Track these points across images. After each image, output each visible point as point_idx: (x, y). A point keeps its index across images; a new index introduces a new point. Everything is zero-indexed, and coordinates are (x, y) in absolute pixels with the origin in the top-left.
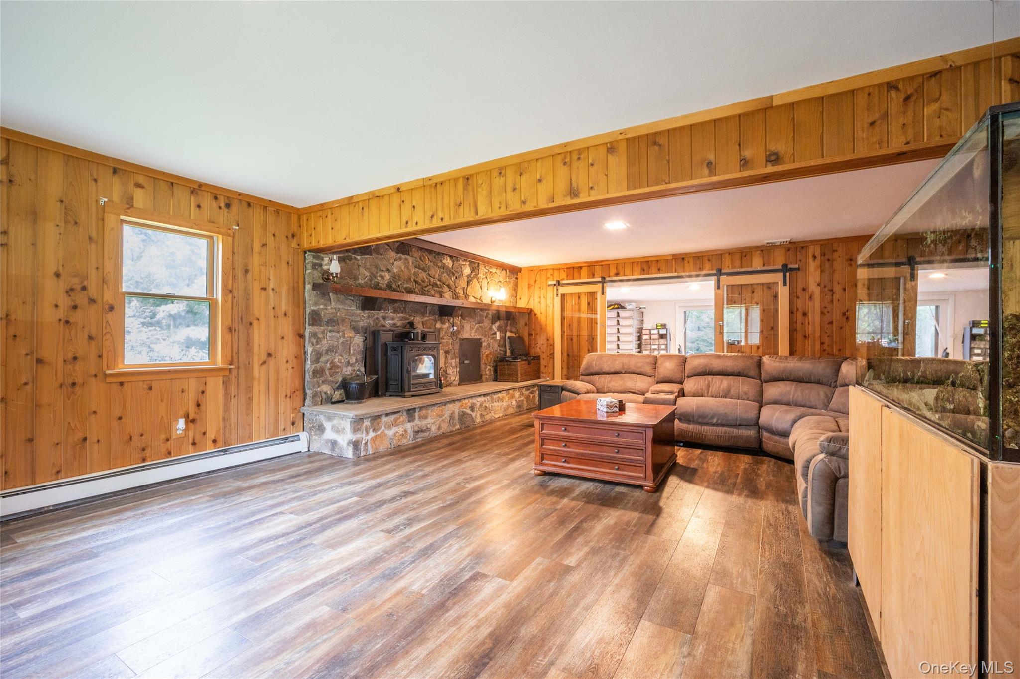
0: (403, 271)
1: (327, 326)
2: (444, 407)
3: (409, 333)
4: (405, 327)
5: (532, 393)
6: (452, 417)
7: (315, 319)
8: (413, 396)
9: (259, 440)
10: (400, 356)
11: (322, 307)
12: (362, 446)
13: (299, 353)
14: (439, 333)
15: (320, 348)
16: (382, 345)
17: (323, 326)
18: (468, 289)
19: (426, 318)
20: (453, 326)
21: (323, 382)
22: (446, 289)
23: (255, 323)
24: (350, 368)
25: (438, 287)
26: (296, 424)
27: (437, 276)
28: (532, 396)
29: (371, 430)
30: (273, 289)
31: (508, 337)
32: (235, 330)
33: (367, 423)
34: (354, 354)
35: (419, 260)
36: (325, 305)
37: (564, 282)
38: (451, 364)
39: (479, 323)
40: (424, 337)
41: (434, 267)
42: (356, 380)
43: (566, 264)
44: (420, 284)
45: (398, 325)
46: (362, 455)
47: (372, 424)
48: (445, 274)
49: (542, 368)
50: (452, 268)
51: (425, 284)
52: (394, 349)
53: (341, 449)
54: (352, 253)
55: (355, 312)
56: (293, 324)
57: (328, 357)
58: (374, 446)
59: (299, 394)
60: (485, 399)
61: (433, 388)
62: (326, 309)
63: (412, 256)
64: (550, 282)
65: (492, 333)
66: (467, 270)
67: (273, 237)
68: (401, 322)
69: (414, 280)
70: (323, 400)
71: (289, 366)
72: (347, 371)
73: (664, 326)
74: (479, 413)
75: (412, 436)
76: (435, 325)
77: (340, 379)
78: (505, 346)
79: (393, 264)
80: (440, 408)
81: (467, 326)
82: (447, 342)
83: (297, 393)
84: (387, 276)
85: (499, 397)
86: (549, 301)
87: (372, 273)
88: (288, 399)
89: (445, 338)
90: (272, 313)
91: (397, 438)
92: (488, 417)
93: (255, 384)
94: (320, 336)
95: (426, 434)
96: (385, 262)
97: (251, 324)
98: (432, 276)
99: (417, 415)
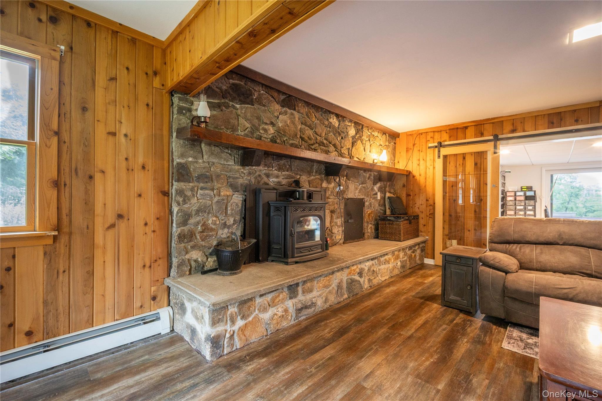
0: (288, 126)
1: (198, 182)
2: (331, 276)
3: (294, 192)
4: (290, 185)
5: (413, 252)
6: (339, 287)
7: (181, 173)
8: (297, 262)
9: (104, 323)
10: (283, 218)
11: (190, 159)
12: (226, 340)
13: (162, 214)
14: (325, 193)
15: (189, 208)
16: (263, 205)
17: (193, 182)
18: (353, 150)
19: (312, 177)
20: (340, 186)
21: (193, 247)
22: (332, 148)
23: (98, 177)
24: (226, 230)
25: (325, 146)
26: (158, 299)
27: (324, 135)
28: (413, 255)
29: (239, 317)
30: (126, 135)
31: (389, 198)
32: (65, 185)
33: (233, 310)
34: (232, 215)
35: (306, 117)
36: (195, 158)
37: (446, 143)
38: (336, 223)
39: (363, 184)
40: (310, 196)
41: (320, 125)
42: (229, 247)
43: (449, 125)
44: (306, 142)
45: (283, 183)
46: (225, 352)
47: (240, 310)
48: (331, 134)
49: (421, 227)
50: (338, 128)
51: (312, 142)
52: (277, 209)
53: (199, 341)
54: (230, 100)
55: (233, 167)
56: (155, 179)
57: (198, 219)
58: (243, 338)
59: (162, 264)
60: (373, 262)
61: (318, 252)
62: (197, 162)
63: (298, 112)
64: (431, 145)
65: (374, 193)
66: (352, 132)
67: (126, 71)
68: (287, 180)
69: (301, 137)
70: (193, 269)
71: (148, 230)
72: (224, 234)
73: (530, 189)
74: (367, 278)
75: (294, 315)
76: (321, 185)
77: (215, 243)
78: (385, 205)
79: (278, 118)
80: (328, 278)
81: (352, 186)
82: (333, 202)
83: (160, 262)
84: (271, 130)
85: (386, 259)
86: (429, 163)
87: (254, 125)
88: (147, 269)
89: (331, 197)
90: (124, 164)
91: (275, 322)
92: (375, 282)
93: (98, 253)
94: (189, 193)
95: (310, 311)
96: (269, 115)
97: (91, 177)
98: (319, 134)
99: (300, 289)
